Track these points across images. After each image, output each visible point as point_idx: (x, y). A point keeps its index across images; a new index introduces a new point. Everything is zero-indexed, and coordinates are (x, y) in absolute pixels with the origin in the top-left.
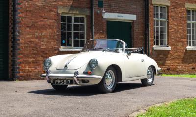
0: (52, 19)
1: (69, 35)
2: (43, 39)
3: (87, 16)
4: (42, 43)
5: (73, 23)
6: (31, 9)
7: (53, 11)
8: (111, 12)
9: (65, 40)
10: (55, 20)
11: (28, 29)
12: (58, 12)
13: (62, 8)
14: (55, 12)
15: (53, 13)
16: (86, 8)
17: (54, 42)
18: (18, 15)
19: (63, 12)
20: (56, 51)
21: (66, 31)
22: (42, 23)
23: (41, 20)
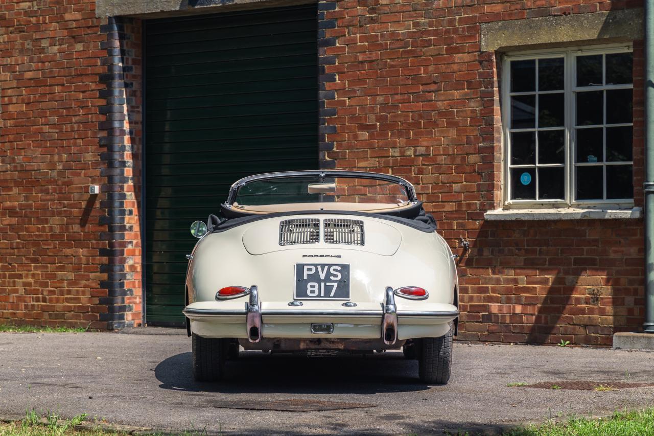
0: (458, 86)
2: (421, 172)
5: (571, 88)
7: (458, 50)
9: (531, 171)
10: (470, 84)
11: (364, 135)
12: (483, 50)
13: (500, 29)
14: (469, 53)
15: (461, 59)
16: (623, 9)
17: (465, 183)
18: (327, 85)
19: (504, 44)
20: (476, 220)
21: (537, 129)
22: (419, 106)
23: (410, 93)
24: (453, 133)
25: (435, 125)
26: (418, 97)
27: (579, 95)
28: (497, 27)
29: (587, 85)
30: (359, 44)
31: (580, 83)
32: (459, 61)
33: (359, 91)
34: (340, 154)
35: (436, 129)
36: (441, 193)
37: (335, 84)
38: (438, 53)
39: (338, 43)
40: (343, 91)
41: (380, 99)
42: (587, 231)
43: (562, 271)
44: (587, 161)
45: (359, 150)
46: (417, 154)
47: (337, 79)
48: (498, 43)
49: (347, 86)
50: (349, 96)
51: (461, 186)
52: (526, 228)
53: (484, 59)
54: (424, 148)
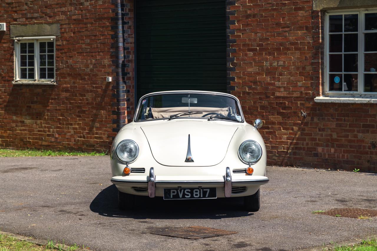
0: (301, 28)
2: (281, 74)
4: (279, 84)
5: (362, 31)
6: (256, 11)
7: (300, 9)
9: (340, 76)
10: (307, 28)
11: (251, 54)
12: (314, 9)
14: (306, 11)
15: (302, 14)
17: (304, 82)
18: (231, 26)
19: (325, 6)
20: (310, 102)
21: (343, 53)
22: (280, 39)
23: (275, 32)
24: (298, 54)
25: (288, 49)
26: (279, 34)
27: (366, 35)
29: (370, 29)
30: (248, 4)
31: (367, 28)
32: (301, 15)
33: (248, 30)
34: (238, 64)
35: (289, 52)
36: (291, 87)
37: (235, 26)
38: (290, 10)
39: (237, 4)
40: (239, 30)
41: (259, 35)
42: (370, 110)
43: (356, 131)
44: (371, 71)
45: (248, 62)
46: (279, 65)
47: (236, 23)
48: (322, 6)
49: (241, 27)
50: (243, 32)
51: (302, 84)
52: (337, 107)
53: (314, 14)
54: (283, 62)
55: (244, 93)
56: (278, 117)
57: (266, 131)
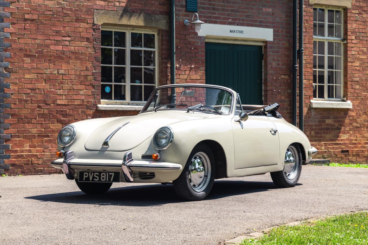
0: (82, 39)
1: (120, 76)
2: (62, 83)
3: (160, 31)
4: (60, 92)
5: (128, 47)
6: (35, 17)
7: (83, 21)
8: (215, 23)
10: (88, 40)
11: (28, 60)
12: (95, 23)
13: (104, 13)
14: (88, 23)
15: (83, 25)
16: (158, 14)
17: (85, 90)
18: (5, 29)
19: (106, 22)
20: (91, 110)
21: (113, 65)
22: (60, 48)
23: (55, 40)
24: (79, 64)
25: (70, 58)
26: (57, 43)
27: (131, 51)
28: (102, 12)
30: (26, 8)
31: (132, 45)
32: (82, 27)
33: (25, 35)
34: (13, 70)
35: (70, 61)
36: (73, 95)
37: (10, 29)
38: (71, 21)
39: (12, 6)
40: (14, 34)
41: (38, 41)
45: (25, 68)
46: (60, 73)
47: (11, 26)
48: (103, 21)
49: (17, 31)
50: (19, 37)
51: (84, 92)
53: (95, 28)
54: (64, 71)
55: (20, 101)
56: (58, 125)
57: (45, 140)
